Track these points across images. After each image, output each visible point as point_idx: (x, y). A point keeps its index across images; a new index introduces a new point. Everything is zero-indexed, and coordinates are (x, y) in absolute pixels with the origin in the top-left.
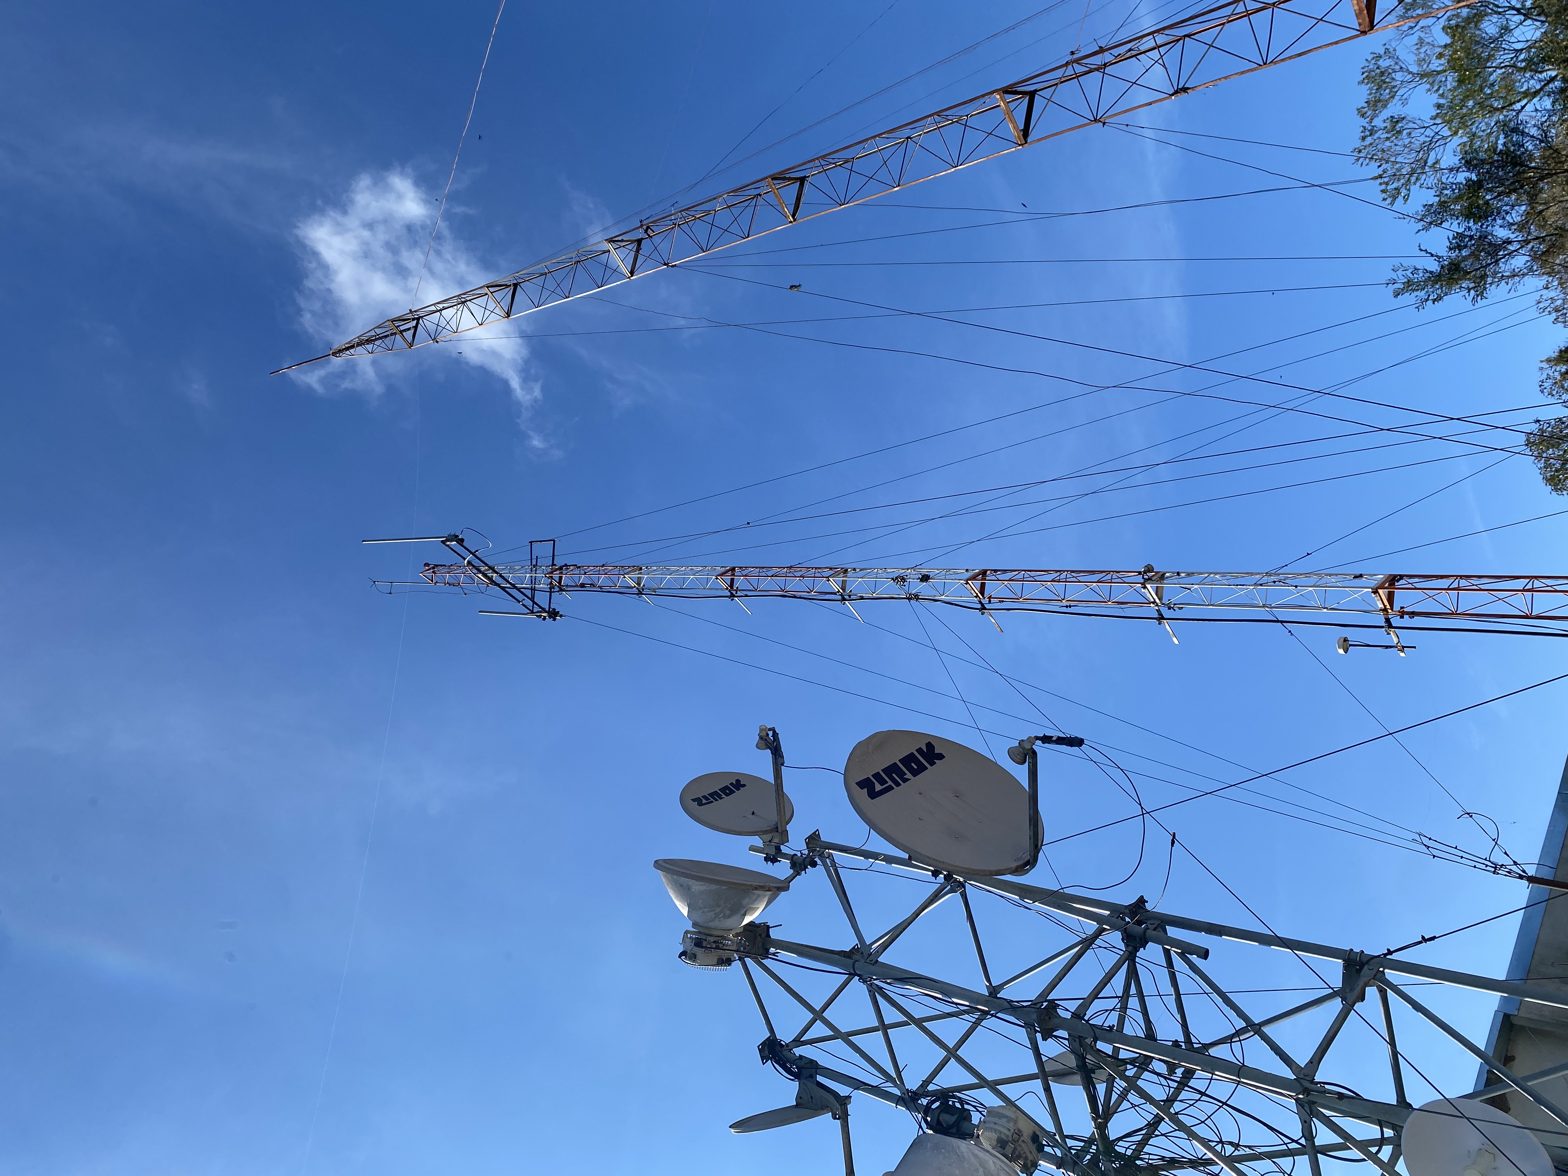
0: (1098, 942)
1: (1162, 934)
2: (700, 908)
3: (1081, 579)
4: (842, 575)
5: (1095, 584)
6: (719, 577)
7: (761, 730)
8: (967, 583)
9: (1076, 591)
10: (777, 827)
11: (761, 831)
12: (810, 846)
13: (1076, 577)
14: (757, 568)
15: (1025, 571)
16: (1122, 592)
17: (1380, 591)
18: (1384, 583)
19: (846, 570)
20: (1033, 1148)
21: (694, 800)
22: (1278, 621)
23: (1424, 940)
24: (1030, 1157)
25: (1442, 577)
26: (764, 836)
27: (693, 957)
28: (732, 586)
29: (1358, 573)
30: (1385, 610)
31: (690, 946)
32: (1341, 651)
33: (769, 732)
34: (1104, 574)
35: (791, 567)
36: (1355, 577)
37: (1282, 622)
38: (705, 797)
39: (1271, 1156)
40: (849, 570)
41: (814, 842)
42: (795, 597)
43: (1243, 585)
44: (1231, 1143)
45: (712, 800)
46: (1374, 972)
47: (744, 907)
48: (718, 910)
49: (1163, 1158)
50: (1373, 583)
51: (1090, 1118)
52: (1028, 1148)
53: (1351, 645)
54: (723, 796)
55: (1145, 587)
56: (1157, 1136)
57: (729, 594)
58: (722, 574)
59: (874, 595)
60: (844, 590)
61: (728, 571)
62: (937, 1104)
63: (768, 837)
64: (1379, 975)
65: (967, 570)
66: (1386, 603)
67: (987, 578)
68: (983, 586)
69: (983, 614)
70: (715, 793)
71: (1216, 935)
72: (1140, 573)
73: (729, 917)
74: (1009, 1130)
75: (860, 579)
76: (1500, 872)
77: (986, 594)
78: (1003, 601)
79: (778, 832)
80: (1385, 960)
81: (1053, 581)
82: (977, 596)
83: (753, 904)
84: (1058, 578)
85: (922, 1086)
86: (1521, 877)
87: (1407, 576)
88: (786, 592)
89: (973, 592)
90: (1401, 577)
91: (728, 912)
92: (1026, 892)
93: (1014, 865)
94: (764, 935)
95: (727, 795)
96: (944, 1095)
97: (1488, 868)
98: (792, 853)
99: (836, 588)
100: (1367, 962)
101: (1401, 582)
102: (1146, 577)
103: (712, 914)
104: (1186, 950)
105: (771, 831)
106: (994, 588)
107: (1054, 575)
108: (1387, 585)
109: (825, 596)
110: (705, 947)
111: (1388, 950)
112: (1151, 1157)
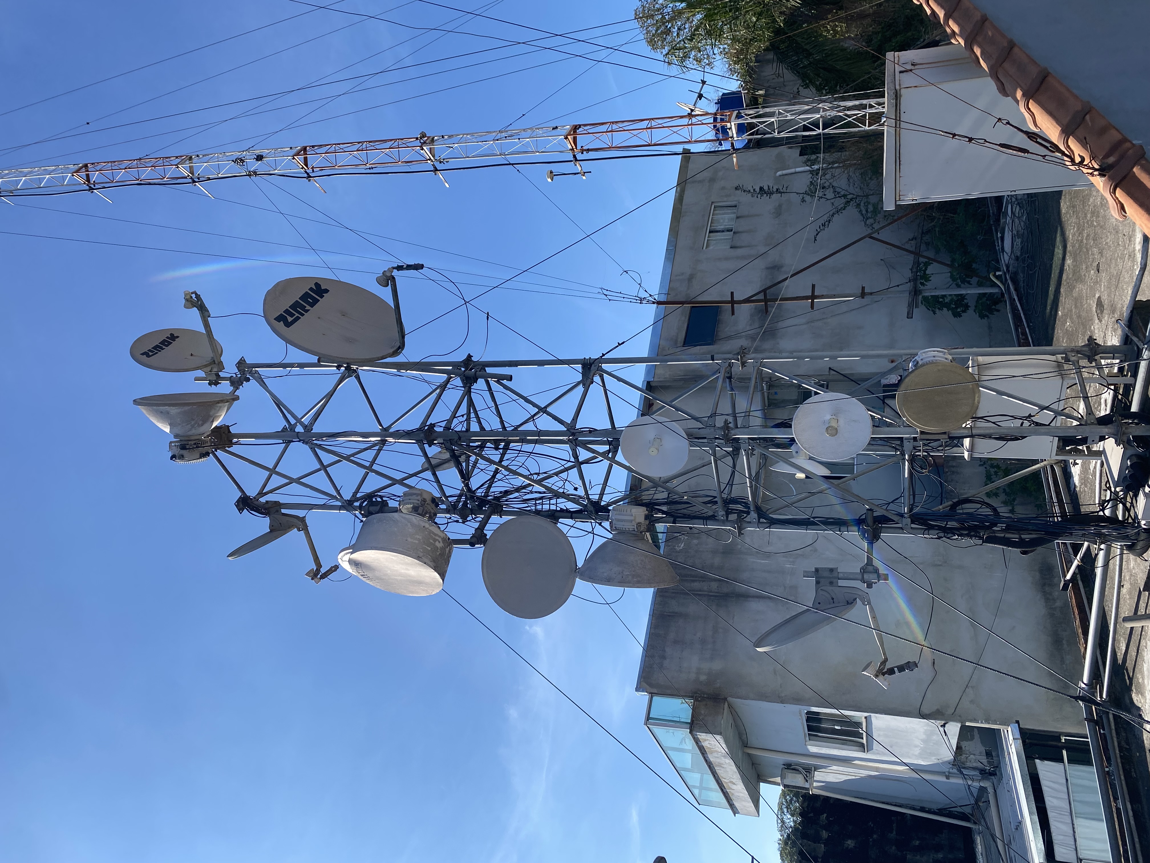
0: (449, 386)
1: (485, 372)
2: (180, 424)
3: (377, 147)
4: (188, 162)
5: (388, 150)
6: (74, 174)
7: (186, 295)
8: (294, 158)
9: (376, 156)
10: (214, 361)
11: (203, 366)
12: (240, 369)
13: (373, 146)
14: (108, 162)
15: (335, 144)
16: (407, 154)
17: (569, 137)
18: (570, 131)
19: (191, 157)
20: (433, 506)
21: (143, 354)
22: (510, 164)
23: (619, 344)
24: (432, 511)
25: (603, 124)
26: (205, 369)
27: (182, 457)
28: (88, 180)
29: (555, 126)
30: (572, 149)
31: (177, 451)
32: (549, 180)
33: (192, 295)
34: (393, 142)
35: (140, 159)
36: (553, 129)
37: (512, 164)
38: (149, 350)
39: (557, 474)
40: (193, 157)
41: (243, 365)
42: (150, 184)
43: (486, 141)
44: (536, 474)
45: (156, 351)
46: (597, 366)
47: (212, 417)
48: (193, 423)
49: (501, 492)
50: (565, 132)
51: (461, 482)
52: (431, 507)
53: (554, 175)
54: (164, 347)
55: (422, 149)
56: (496, 482)
57: (88, 188)
58: (77, 171)
59: (219, 175)
60: (192, 174)
61: (81, 168)
62: (366, 503)
63: (209, 369)
64: (600, 368)
65: (291, 148)
66: (573, 145)
67: (308, 153)
68: (306, 159)
69: (309, 181)
70: (157, 346)
71: (514, 366)
72: (417, 139)
73: (202, 425)
74: (418, 500)
75: (205, 164)
76: (643, 302)
77: (310, 166)
78: (322, 170)
79: (215, 363)
80: (602, 360)
81: (358, 150)
82: (303, 168)
83: (217, 413)
84: (361, 148)
85: (353, 496)
86: (654, 303)
87: (583, 125)
88: (141, 181)
89: (299, 164)
90: (580, 126)
91: (200, 423)
92: (399, 366)
93: (391, 351)
94: (226, 432)
95: (167, 346)
96: (370, 496)
97: (637, 301)
98: (229, 375)
99: (186, 173)
100: (593, 363)
101: (580, 129)
102: (422, 141)
103: (189, 426)
104: (500, 379)
105: (210, 364)
106: (314, 160)
107: (358, 146)
108: (572, 133)
109: (177, 181)
110: (189, 449)
111: (603, 354)
112: (495, 493)
